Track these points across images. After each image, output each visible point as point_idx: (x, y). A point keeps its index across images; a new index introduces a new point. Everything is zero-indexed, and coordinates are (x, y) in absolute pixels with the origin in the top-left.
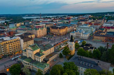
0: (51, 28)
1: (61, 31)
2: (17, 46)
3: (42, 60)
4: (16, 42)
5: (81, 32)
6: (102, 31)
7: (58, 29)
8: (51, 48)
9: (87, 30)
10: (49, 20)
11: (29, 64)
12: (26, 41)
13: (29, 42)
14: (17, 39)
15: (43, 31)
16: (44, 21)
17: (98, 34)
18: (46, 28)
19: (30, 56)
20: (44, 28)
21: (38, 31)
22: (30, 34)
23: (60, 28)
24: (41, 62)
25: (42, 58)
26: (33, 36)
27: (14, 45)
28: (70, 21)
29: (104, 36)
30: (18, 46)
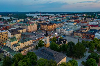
0: (41, 25)
1: (49, 27)
3: (18, 50)
4: (4, 35)
5: (64, 29)
6: (84, 28)
7: (47, 25)
8: (30, 41)
9: (72, 27)
10: (46, 17)
11: (7, 52)
12: (14, 35)
13: (16, 35)
14: (5, 32)
15: (33, 27)
17: (79, 30)
18: (37, 24)
19: (10, 46)
20: (35, 24)
21: (28, 26)
22: (22, 29)
23: (48, 25)
24: (16, 51)
25: (18, 48)
27: (2, 37)
28: (63, 19)
29: (83, 33)
30: (6, 38)
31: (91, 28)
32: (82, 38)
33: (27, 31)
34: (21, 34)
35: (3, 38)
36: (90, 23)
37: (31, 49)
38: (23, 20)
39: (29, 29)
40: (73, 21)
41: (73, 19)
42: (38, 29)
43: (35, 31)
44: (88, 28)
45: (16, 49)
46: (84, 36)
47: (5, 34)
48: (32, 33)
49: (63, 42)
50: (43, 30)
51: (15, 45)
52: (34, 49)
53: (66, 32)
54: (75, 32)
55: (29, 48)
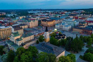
0: (41, 21)
1: (49, 23)
2: (9, 33)
3: (20, 44)
5: (63, 25)
6: (82, 24)
7: (47, 22)
8: (31, 36)
9: (70, 23)
10: (46, 14)
11: (11, 46)
12: (17, 30)
13: (19, 30)
14: (9, 28)
15: (34, 23)
16: (42, 15)
17: (77, 26)
18: (38, 20)
19: (13, 41)
20: (36, 20)
21: (30, 23)
22: (24, 25)
23: (48, 21)
24: (19, 45)
25: (20, 43)
26: (26, 27)
27: (6, 32)
28: (62, 15)
29: (81, 28)
31: (89, 24)
32: (80, 33)
33: (29, 27)
34: (23, 30)
35: (8, 33)
36: (88, 19)
37: (32, 43)
38: (25, 17)
39: (30, 25)
40: (72, 17)
41: (72, 15)
42: (39, 25)
43: (36, 27)
44: (86, 24)
45: (19, 43)
46: (82, 31)
47: (9, 29)
48: (33, 29)
49: (62, 37)
50: (43, 26)
51: (18, 40)
52: (35, 43)
53: (65, 27)
54: (74, 28)
55: (31, 43)
